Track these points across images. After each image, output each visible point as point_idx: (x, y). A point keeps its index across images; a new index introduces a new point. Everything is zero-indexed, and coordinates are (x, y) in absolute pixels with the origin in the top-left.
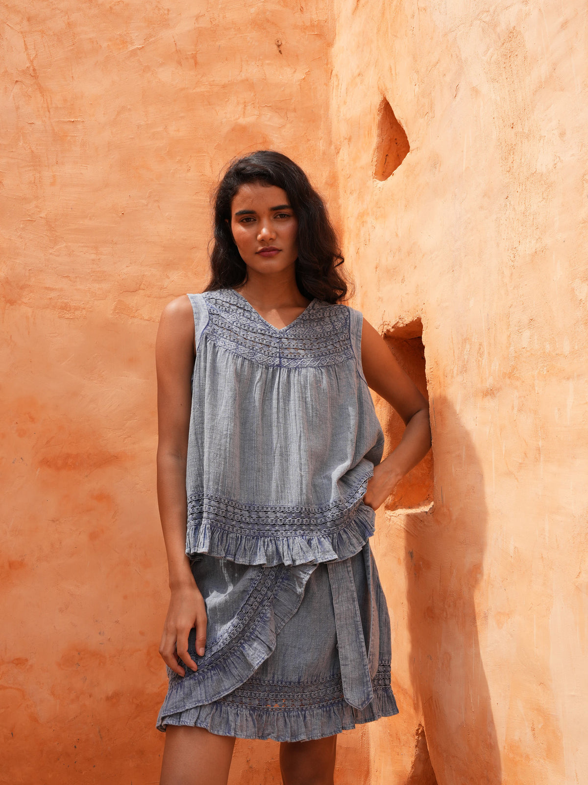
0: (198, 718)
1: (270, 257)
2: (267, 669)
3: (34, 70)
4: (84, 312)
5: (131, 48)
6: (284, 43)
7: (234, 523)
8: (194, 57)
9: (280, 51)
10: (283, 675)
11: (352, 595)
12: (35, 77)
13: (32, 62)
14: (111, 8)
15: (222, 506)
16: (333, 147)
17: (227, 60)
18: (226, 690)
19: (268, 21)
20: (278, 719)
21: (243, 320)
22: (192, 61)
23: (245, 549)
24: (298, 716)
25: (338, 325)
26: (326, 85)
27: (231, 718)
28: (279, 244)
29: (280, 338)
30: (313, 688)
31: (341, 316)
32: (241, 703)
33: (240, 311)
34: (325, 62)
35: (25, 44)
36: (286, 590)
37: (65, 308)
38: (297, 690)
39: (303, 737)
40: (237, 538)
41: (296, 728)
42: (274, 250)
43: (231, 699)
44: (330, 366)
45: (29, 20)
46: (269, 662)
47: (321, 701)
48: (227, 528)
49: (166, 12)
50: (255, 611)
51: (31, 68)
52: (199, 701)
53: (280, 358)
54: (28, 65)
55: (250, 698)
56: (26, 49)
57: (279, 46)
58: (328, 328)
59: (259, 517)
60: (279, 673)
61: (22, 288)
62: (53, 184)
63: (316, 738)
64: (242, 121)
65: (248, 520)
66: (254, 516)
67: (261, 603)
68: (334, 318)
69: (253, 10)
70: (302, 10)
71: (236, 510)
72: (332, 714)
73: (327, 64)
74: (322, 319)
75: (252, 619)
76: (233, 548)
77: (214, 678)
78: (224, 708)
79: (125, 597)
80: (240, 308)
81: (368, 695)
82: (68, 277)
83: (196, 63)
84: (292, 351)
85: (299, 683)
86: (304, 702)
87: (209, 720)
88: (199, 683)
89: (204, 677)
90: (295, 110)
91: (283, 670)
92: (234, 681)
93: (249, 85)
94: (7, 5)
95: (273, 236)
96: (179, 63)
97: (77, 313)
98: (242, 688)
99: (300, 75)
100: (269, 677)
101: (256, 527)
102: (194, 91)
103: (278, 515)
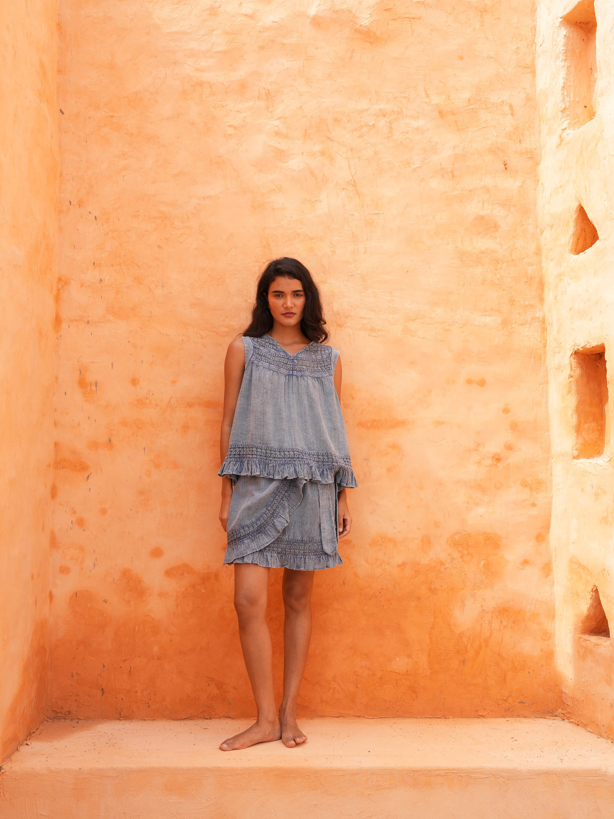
0: (253, 559)
1: (290, 317)
2: (285, 533)
3: (354, 181)
4: (384, 332)
5: (413, 167)
6: (508, 163)
7: (271, 459)
8: (452, 172)
9: (506, 168)
10: (294, 536)
11: (328, 497)
12: (355, 186)
13: (353, 176)
14: (401, 142)
15: (263, 451)
16: (538, 229)
17: (472, 173)
18: (267, 543)
19: (499, 149)
20: (290, 558)
21: (273, 351)
22: (451, 175)
23: (278, 471)
24: (301, 558)
25: (325, 356)
26: (535, 189)
27: (269, 558)
28: (294, 310)
29: (293, 360)
30: (310, 544)
31: (327, 351)
32: (273, 550)
33: (271, 346)
34: (535, 175)
35: (349, 166)
36: (295, 493)
37: (372, 330)
38: (301, 544)
39: (302, 569)
40: (273, 466)
41: (299, 564)
42: (292, 313)
43: (268, 549)
44: (319, 378)
45: (351, 150)
46: (286, 530)
47: (315, 552)
48: (267, 462)
49: (435, 144)
50: (279, 503)
51: (353, 181)
52: (254, 550)
53: (292, 370)
54: (351, 178)
55: (277, 548)
56: (350, 168)
57: (505, 165)
58: (319, 357)
59: (285, 454)
60: (292, 535)
61: (347, 317)
62: (365, 253)
63: (310, 570)
64: (482, 213)
65: (279, 456)
66: (282, 454)
67: (282, 499)
68: (323, 352)
69: (489, 142)
70: (520, 141)
71: (272, 452)
72: (321, 560)
73: (535, 176)
74: (316, 351)
75: (277, 507)
76: (272, 471)
77: (260, 537)
78: (265, 553)
79: (408, 507)
80: (271, 344)
81: (335, 548)
82: (374, 310)
83: (453, 176)
84: (300, 366)
85: (302, 540)
86: (305, 551)
87: (258, 560)
88: (253, 541)
89: (255, 537)
90: (515, 206)
91: (294, 534)
92: (271, 538)
93: (487, 190)
94: (338, 142)
95: (293, 306)
96: (443, 176)
97: (380, 333)
98: (273, 543)
99: (518, 184)
100: (287, 537)
101: (284, 459)
102: (452, 194)
103: (295, 453)
